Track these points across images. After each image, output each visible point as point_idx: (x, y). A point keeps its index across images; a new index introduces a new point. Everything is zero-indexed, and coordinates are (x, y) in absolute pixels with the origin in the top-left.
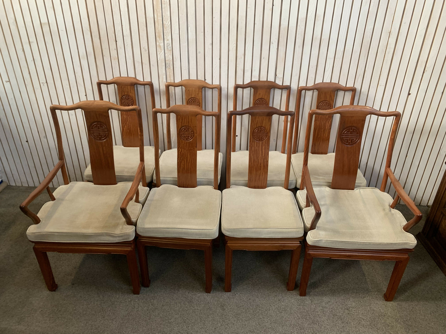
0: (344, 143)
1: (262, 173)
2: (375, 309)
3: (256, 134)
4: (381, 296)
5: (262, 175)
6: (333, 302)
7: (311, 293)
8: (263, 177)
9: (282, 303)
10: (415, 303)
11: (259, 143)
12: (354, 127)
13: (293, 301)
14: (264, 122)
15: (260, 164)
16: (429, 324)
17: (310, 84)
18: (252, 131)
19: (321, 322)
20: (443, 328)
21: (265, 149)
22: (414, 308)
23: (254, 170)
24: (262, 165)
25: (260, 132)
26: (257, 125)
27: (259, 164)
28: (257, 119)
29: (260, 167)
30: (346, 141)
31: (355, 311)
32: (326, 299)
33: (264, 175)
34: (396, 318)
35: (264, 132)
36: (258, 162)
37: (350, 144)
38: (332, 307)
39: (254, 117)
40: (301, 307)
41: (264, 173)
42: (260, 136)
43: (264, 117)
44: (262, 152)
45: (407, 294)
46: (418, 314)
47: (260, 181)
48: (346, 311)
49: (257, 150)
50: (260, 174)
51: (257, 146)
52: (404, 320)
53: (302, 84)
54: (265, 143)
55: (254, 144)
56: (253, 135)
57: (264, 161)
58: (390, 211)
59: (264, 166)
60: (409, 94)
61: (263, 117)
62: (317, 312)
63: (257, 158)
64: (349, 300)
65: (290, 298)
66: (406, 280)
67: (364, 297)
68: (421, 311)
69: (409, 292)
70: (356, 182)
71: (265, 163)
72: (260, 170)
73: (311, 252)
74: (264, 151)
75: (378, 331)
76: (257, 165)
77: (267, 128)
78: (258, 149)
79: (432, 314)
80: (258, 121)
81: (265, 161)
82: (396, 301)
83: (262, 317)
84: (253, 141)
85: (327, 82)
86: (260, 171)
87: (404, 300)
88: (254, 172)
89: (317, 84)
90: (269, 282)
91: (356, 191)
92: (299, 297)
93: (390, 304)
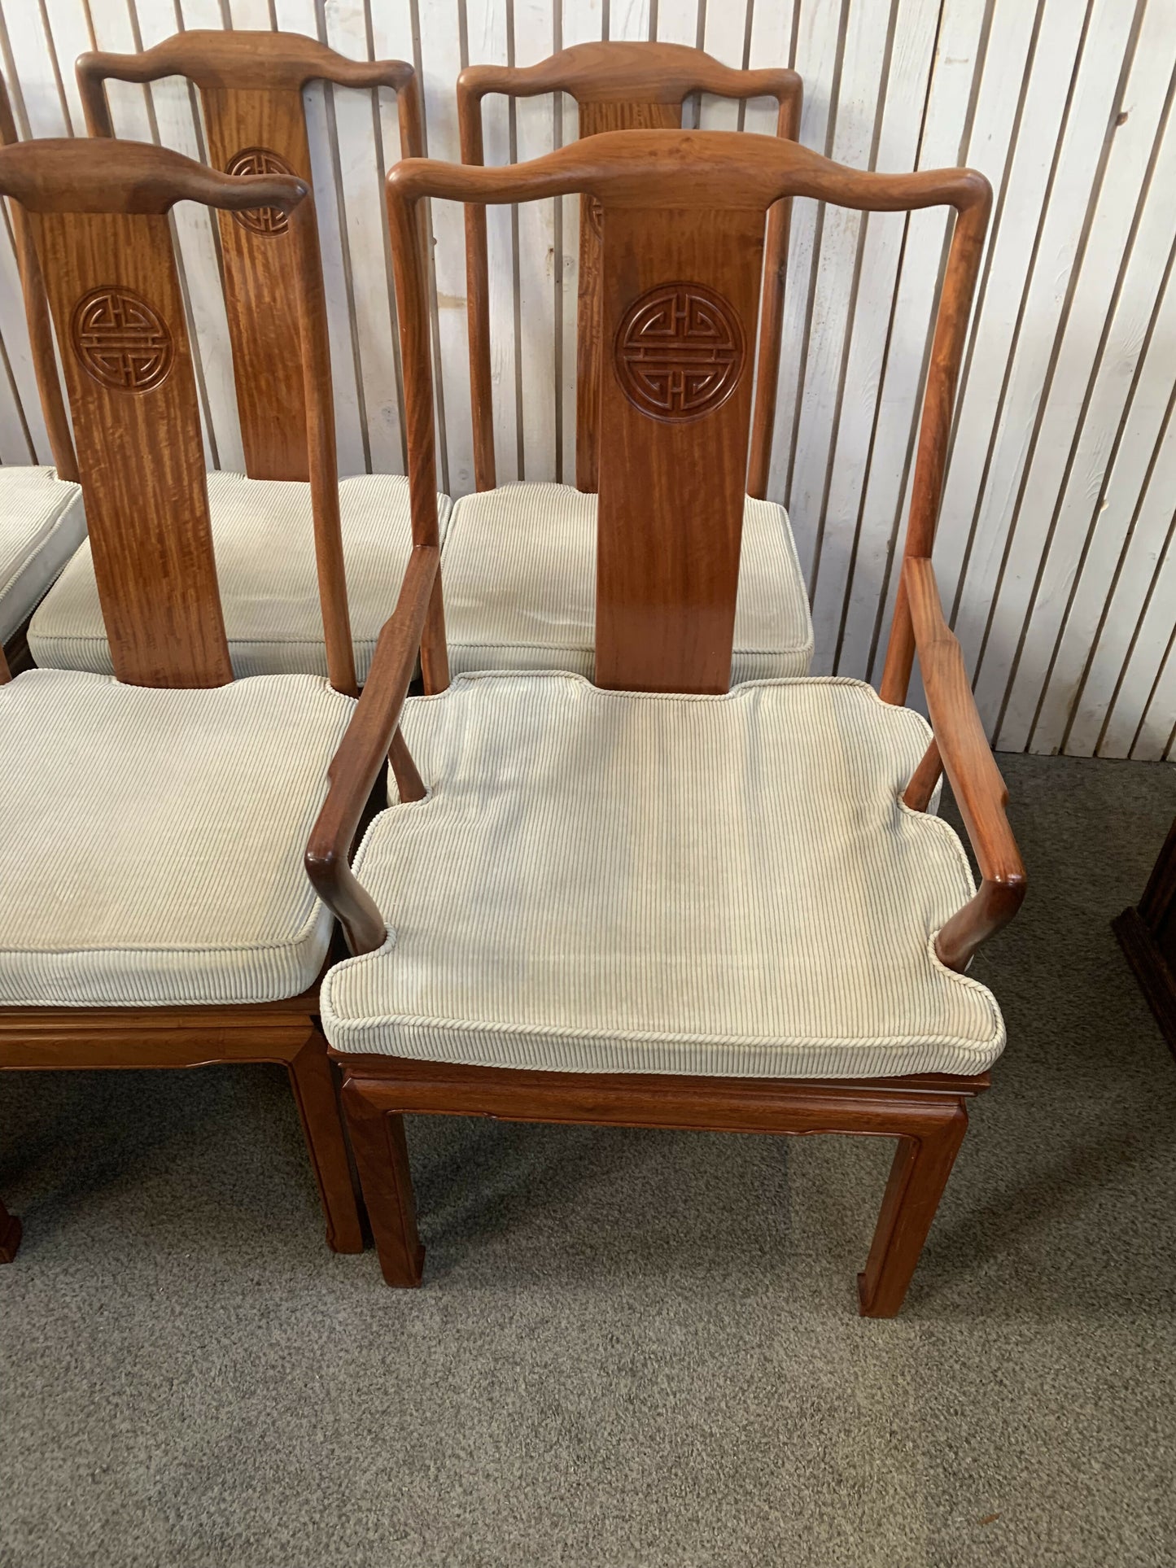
0: (648, 405)
1: (184, 596)
2: (792, 1368)
3: (99, 340)
4: (844, 1286)
5: (186, 609)
6: (564, 1323)
7: (458, 1270)
8: (194, 617)
9: (277, 1334)
10: (1023, 1328)
11: (131, 402)
12: (692, 286)
13: (341, 1316)
14: (126, 253)
15: (161, 539)
16: (1075, 1466)
17: (534, 53)
18: (67, 318)
19: (458, 1457)
20: (1154, 1493)
21: (173, 443)
22: (1009, 1360)
23: (131, 575)
24: (171, 542)
25: (119, 325)
26: (83, 277)
27: (154, 540)
28: (72, 232)
29: (163, 554)
30: (655, 387)
31: (670, 1378)
32: (529, 1304)
33: (193, 608)
34: (895, 1427)
35: (145, 330)
36: (146, 528)
37: (683, 406)
38: (548, 1357)
39: (46, 218)
40: (376, 1357)
41: (192, 592)
42: (125, 359)
43: (114, 221)
44: (158, 461)
45: (989, 1269)
46: (1026, 1401)
47: (179, 641)
48: (624, 1385)
49: (122, 447)
50: (170, 598)
51: (117, 419)
52: (935, 1443)
53: (488, 54)
54: (167, 401)
55: (101, 407)
56: (77, 349)
57: (176, 516)
58: (894, 825)
59: (184, 551)
60: (1118, 118)
61: (108, 217)
62: (456, 1390)
63: (133, 500)
64: (659, 1313)
65: (329, 1299)
66: (1002, 1186)
67: (746, 1294)
68: (1049, 1379)
69: (1000, 1257)
70: (735, 648)
71: (190, 534)
72: (166, 574)
73: (364, 1085)
74: (166, 453)
75: (773, 1514)
76: (142, 544)
77: (153, 295)
78: (127, 439)
79: (1106, 1404)
80: (80, 247)
81: (187, 515)
82: (920, 1317)
83: (126, 1426)
84: (87, 392)
85: (628, 39)
86: (164, 581)
87: (968, 1312)
88: (131, 584)
89: (570, 51)
90: (246, 1200)
91: (738, 700)
92: (383, 1294)
93: (883, 1333)
